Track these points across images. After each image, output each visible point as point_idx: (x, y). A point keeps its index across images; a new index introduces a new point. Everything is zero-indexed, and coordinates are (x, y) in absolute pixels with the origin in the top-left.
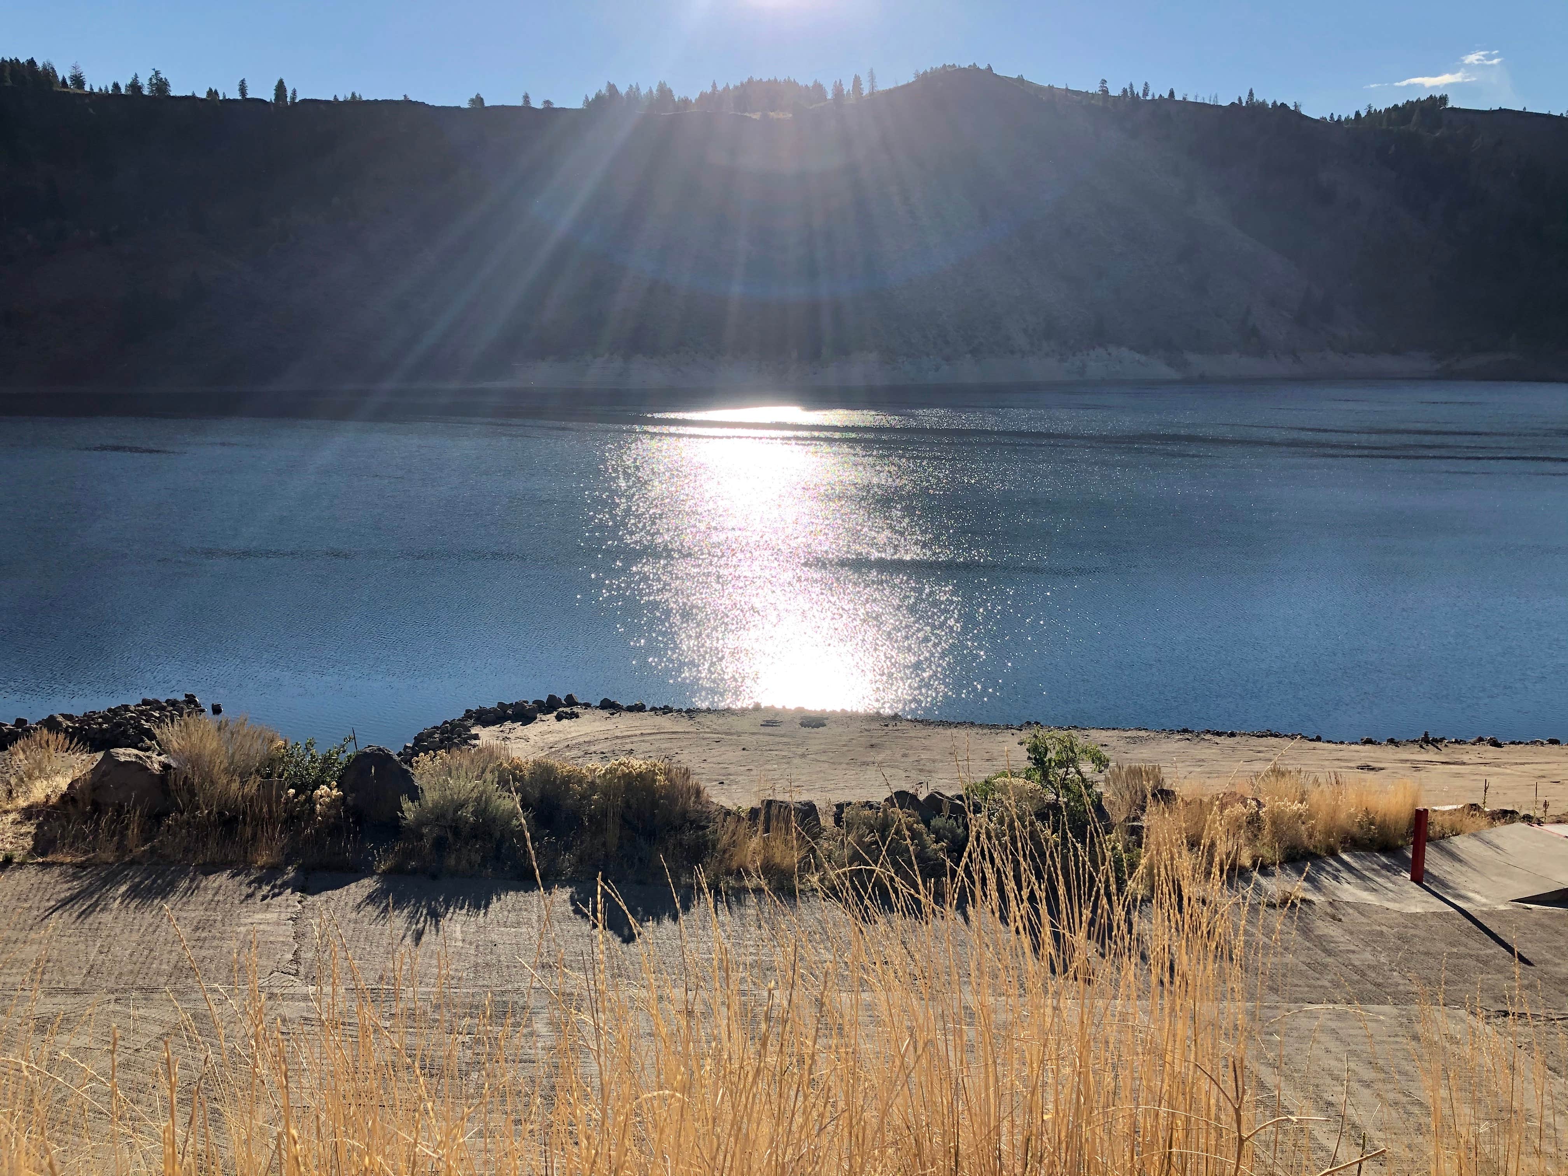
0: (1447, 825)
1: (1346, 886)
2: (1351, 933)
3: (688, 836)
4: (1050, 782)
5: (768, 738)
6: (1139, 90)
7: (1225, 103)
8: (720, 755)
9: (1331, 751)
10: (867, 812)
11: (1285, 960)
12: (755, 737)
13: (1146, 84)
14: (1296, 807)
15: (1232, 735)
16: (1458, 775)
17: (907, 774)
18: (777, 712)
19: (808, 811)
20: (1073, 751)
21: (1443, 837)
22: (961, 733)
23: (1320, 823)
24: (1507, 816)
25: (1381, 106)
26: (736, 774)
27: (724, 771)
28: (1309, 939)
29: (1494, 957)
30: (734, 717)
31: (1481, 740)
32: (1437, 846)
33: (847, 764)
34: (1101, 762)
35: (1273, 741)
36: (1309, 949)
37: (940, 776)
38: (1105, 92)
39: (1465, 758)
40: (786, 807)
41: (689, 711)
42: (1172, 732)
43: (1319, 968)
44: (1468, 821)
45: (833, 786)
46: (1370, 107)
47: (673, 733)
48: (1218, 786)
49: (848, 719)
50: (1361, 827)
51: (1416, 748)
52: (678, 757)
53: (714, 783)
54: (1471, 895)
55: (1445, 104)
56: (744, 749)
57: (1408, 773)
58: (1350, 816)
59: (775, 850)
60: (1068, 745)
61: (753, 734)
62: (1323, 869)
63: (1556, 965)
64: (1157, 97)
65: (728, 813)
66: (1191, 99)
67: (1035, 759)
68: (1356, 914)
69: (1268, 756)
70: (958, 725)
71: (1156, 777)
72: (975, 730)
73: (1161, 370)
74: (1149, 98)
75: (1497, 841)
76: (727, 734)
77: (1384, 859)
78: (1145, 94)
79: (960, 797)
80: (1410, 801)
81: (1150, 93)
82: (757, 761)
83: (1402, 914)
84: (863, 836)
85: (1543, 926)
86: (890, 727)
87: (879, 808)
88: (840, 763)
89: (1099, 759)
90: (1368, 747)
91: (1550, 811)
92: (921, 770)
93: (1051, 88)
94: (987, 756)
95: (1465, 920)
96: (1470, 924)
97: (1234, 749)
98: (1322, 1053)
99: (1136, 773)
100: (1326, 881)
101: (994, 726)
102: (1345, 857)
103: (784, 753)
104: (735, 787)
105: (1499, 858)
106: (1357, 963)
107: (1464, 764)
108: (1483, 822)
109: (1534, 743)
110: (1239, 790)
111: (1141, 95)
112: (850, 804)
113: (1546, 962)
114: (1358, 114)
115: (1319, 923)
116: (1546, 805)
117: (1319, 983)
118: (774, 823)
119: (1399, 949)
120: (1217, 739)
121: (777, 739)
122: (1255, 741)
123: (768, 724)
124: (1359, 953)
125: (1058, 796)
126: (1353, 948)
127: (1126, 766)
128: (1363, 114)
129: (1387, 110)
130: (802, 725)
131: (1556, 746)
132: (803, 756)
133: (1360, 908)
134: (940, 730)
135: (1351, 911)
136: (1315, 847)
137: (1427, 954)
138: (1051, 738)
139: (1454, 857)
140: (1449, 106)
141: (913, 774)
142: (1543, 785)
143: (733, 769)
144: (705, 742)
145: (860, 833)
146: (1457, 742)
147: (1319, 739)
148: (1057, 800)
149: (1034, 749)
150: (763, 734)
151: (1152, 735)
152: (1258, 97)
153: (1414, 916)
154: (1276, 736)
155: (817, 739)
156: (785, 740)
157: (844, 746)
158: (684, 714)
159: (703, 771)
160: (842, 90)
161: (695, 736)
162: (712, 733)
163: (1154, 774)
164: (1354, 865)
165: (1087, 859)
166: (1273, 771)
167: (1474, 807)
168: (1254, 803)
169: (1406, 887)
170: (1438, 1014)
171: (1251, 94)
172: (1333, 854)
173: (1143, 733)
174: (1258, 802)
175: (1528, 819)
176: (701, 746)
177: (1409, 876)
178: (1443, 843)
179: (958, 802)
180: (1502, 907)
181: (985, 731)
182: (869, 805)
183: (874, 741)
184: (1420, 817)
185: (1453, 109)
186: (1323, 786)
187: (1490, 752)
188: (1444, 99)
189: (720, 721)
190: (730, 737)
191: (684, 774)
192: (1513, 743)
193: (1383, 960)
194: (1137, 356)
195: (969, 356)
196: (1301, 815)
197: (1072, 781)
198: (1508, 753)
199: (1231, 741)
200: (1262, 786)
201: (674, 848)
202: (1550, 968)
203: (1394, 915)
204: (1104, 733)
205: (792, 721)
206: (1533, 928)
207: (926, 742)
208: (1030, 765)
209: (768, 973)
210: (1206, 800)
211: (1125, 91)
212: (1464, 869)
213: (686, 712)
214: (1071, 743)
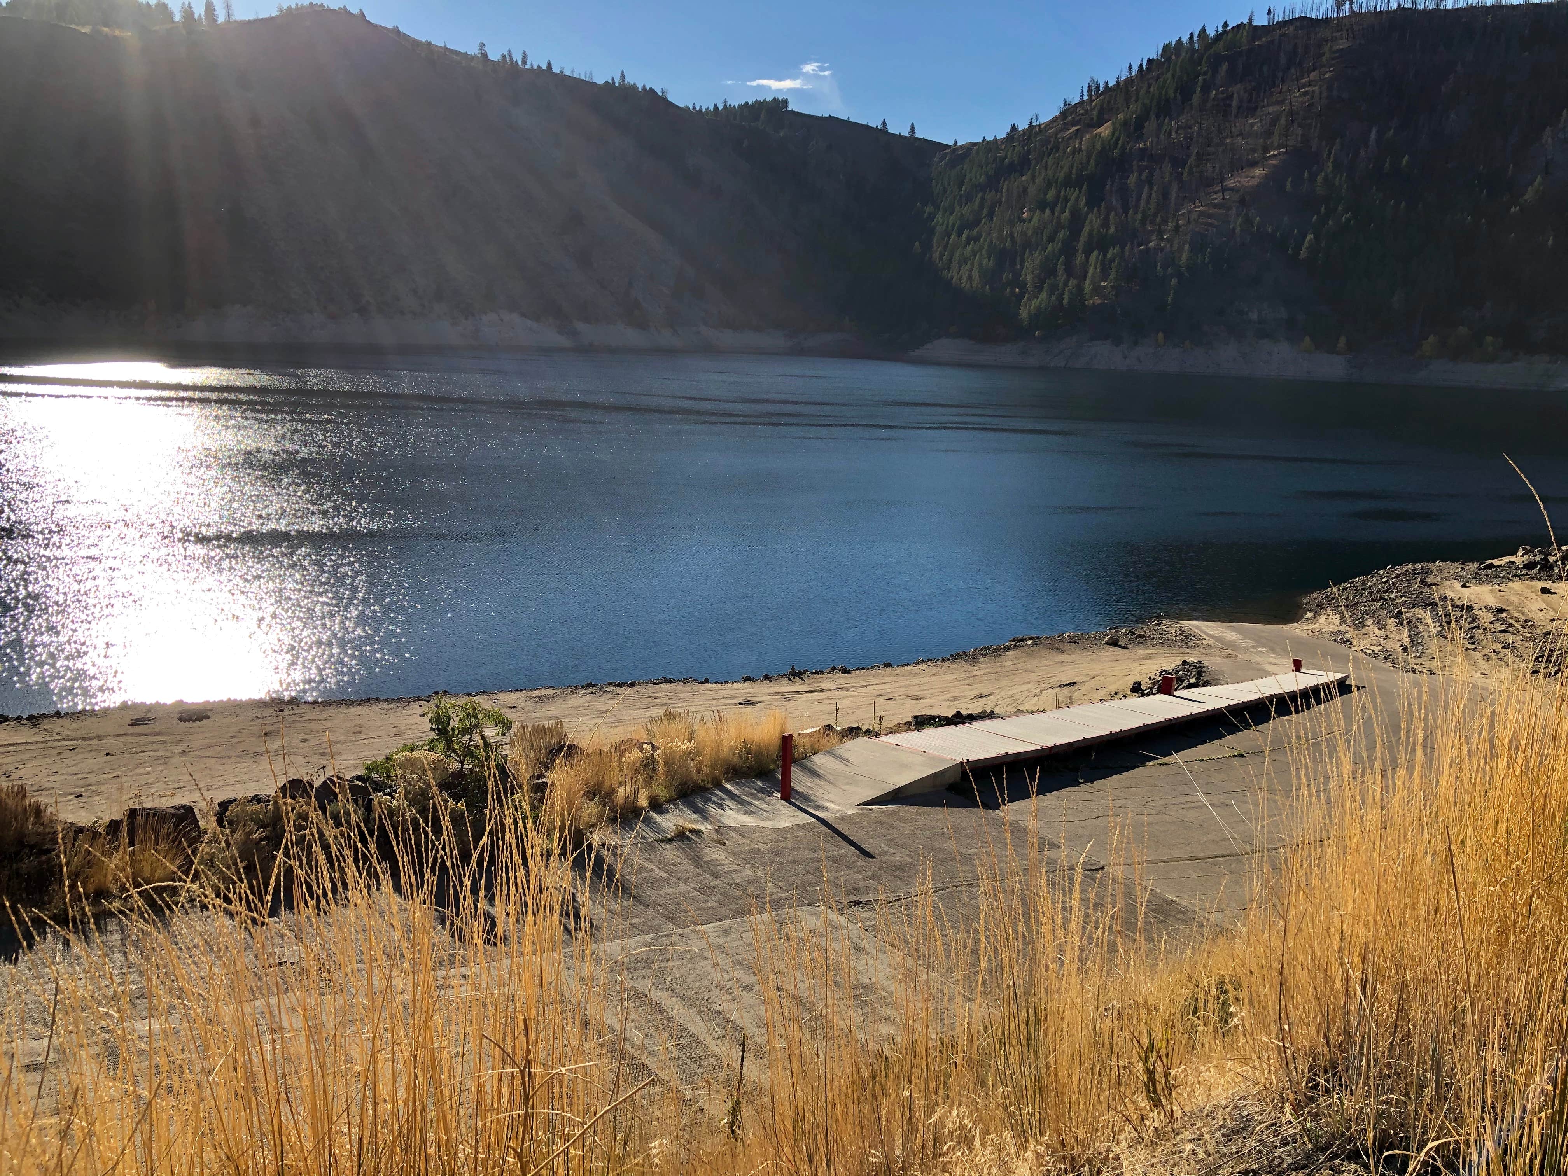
0: (808, 746)
1: (730, 812)
2: (734, 855)
3: (29, 864)
4: (454, 751)
5: (138, 739)
6: (518, 58)
7: (600, 80)
8: (76, 765)
9: (717, 691)
10: (255, 807)
11: (679, 889)
12: (122, 739)
13: (524, 53)
14: (686, 746)
15: (632, 685)
16: (819, 701)
17: (308, 759)
18: (150, 708)
19: (186, 814)
20: (476, 717)
21: (805, 757)
22: (366, 710)
23: (706, 758)
24: (853, 732)
25: (735, 102)
26: (99, 783)
27: (82, 782)
28: (699, 866)
29: (846, 855)
30: (94, 719)
31: (834, 669)
32: (801, 765)
33: (238, 757)
34: (504, 725)
35: (668, 686)
36: (699, 875)
37: (344, 757)
38: (485, 55)
39: (823, 686)
40: (155, 815)
41: (31, 718)
42: (577, 687)
43: (706, 891)
44: (824, 741)
45: (221, 783)
46: (726, 102)
47: (13, 745)
48: (617, 735)
49: (233, 708)
50: (740, 757)
51: (786, 681)
52: (21, 773)
53: (70, 797)
54: (827, 804)
55: (787, 107)
56: (107, 754)
57: (779, 703)
58: (732, 748)
59: (144, 863)
60: (471, 711)
61: (118, 736)
62: (710, 800)
63: (891, 854)
64: (535, 67)
65: (80, 830)
66: (568, 73)
67: (438, 729)
68: (738, 837)
69: (664, 701)
70: (362, 702)
71: (559, 733)
72: (380, 706)
73: (551, 336)
74: (528, 67)
75: (846, 755)
76: (83, 739)
77: (759, 783)
78: (524, 62)
79: (359, 778)
80: (778, 728)
81: (529, 63)
82: (124, 766)
83: (774, 830)
84: (251, 833)
85: (881, 823)
86: (286, 712)
87: (269, 801)
88: (230, 757)
89: (502, 722)
90: (747, 684)
91: (884, 724)
92: (323, 754)
93: (429, 44)
94: (394, 731)
95: (823, 828)
96: (827, 830)
97: (633, 698)
98: (709, 969)
99: (539, 731)
100: (712, 810)
101: (400, 700)
102: (728, 786)
103: (159, 754)
104: (97, 798)
105: (847, 769)
106: (738, 881)
107: (822, 691)
108: (835, 739)
109: (873, 667)
110: (636, 737)
111: (520, 62)
112: (235, 800)
113: (885, 853)
114: (716, 107)
115: (707, 850)
116: (881, 720)
117: (709, 905)
118: (140, 834)
119: (772, 862)
120: (619, 690)
121: (151, 739)
122: (652, 688)
123: (138, 722)
124: (740, 871)
125: (462, 763)
126: (735, 867)
127: (530, 726)
128: (721, 108)
129: (740, 106)
130: (181, 719)
131: (889, 669)
132: (183, 753)
133: (741, 830)
134: (343, 709)
135: (733, 834)
136: (703, 781)
137: (795, 862)
138: (453, 706)
139: (813, 773)
140: (790, 109)
141: (315, 760)
142: (881, 703)
143: (93, 778)
144: (54, 752)
145: (248, 829)
146: (816, 672)
147: (707, 681)
148: (462, 768)
149: (436, 719)
150: (132, 735)
151: (559, 692)
152: (630, 80)
153: (784, 831)
154: (671, 682)
155: (202, 732)
156: (160, 738)
157: (233, 737)
158: (25, 722)
159: (53, 785)
160: (192, 13)
161: (41, 746)
162: (64, 740)
163: (558, 730)
164: (736, 792)
165: (429, 829)
166: (665, 715)
167: (829, 728)
168: (649, 747)
169: (778, 806)
170: (801, 913)
171: (623, 76)
172: (719, 785)
173: (550, 692)
174: (653, 746)
175: (868, 733)
176: (50, 756)
177: (779, 795)
178: (805, 762)
179: (358, 783)
180: (850, 812)
181: (391, 706)
182: (257, 799)
183: (268, 729)
184: (787, 741)
185: (792, 112)
186: (709, 725)
187: (841, 679)
188: (785, 102)
189: (74, 725)
190: (88, 743)
191: (18, 793)
192: (858, 669)
193: (760, 874)
194: (529, 323)
195: (356, 315)
196: (690, 753)
197: (477, 747)
198: (855, 679)
199: (630, 691)
200: (655, 729)
201: (10, 880)
202: (887, 858)
203: (768, 832)
204: (513, 695)
205: (169, 716)
206: (874, 826)
207: (328, 724)
208: (433, 735)
209: (138, 1001)
210: (606, 749)
211: (504, 56)
212: (822, 783)
213: (27, 719)
214: (474, 709)
